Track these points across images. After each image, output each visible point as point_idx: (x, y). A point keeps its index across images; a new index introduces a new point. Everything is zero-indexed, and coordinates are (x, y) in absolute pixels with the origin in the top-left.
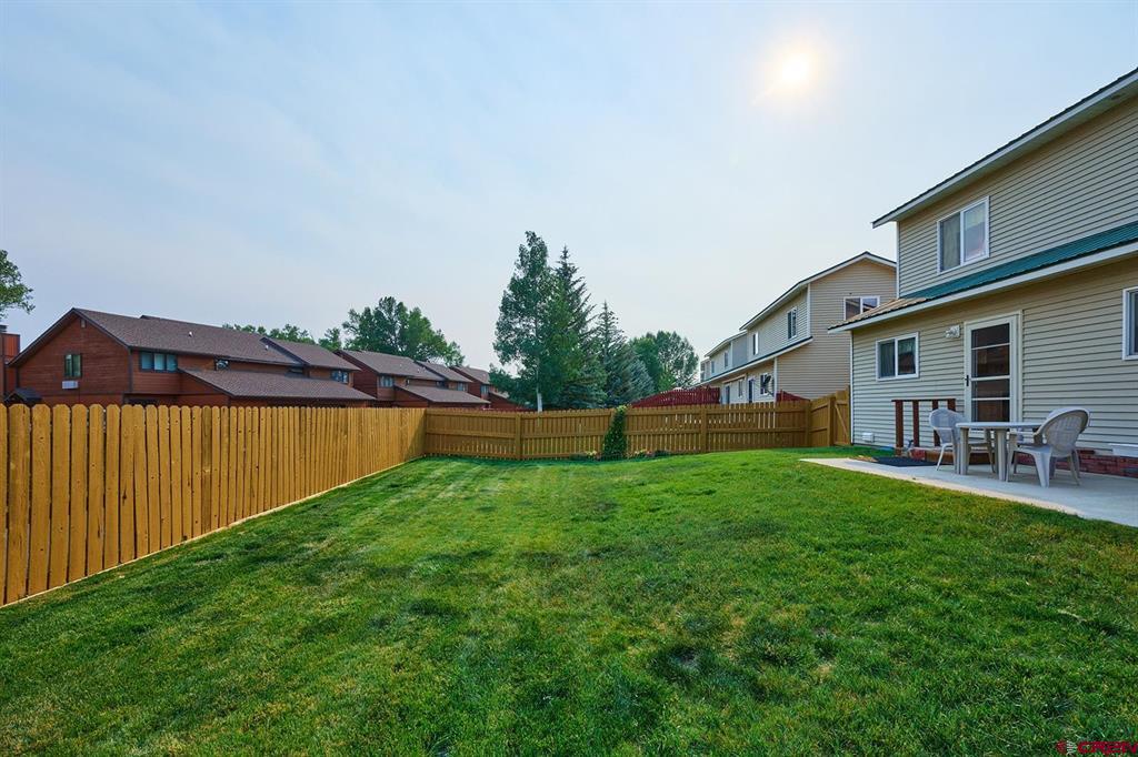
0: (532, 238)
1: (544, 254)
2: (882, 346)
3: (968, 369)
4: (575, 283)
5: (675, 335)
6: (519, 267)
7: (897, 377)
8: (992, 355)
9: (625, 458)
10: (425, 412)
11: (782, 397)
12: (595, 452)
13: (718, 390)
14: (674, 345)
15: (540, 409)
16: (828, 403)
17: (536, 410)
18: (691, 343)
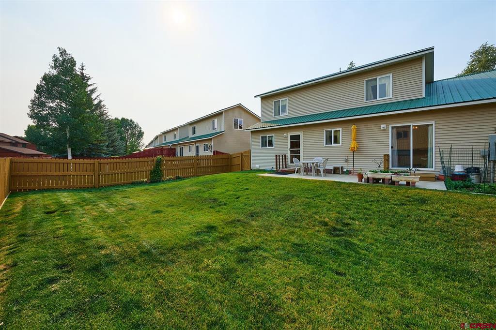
0: (63, 52)
1: (75, 65)
2: (262, 137)
3: (289, 146)
4: (90, 85)
5: (131, 120)
6: (52, 68)
7: (267, 147)
8: (295, 143)
9: (163, 181)
10: (11, 160)
11: (216, 153)
12: (146, 179)
13: (175, 149)
14: (131, 126)
15: (70, 157)
16: (240, 155)
17: (66, 157)
18: (140, 126)
